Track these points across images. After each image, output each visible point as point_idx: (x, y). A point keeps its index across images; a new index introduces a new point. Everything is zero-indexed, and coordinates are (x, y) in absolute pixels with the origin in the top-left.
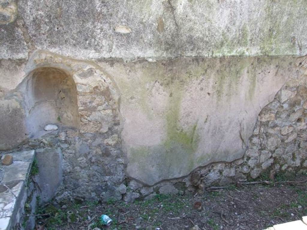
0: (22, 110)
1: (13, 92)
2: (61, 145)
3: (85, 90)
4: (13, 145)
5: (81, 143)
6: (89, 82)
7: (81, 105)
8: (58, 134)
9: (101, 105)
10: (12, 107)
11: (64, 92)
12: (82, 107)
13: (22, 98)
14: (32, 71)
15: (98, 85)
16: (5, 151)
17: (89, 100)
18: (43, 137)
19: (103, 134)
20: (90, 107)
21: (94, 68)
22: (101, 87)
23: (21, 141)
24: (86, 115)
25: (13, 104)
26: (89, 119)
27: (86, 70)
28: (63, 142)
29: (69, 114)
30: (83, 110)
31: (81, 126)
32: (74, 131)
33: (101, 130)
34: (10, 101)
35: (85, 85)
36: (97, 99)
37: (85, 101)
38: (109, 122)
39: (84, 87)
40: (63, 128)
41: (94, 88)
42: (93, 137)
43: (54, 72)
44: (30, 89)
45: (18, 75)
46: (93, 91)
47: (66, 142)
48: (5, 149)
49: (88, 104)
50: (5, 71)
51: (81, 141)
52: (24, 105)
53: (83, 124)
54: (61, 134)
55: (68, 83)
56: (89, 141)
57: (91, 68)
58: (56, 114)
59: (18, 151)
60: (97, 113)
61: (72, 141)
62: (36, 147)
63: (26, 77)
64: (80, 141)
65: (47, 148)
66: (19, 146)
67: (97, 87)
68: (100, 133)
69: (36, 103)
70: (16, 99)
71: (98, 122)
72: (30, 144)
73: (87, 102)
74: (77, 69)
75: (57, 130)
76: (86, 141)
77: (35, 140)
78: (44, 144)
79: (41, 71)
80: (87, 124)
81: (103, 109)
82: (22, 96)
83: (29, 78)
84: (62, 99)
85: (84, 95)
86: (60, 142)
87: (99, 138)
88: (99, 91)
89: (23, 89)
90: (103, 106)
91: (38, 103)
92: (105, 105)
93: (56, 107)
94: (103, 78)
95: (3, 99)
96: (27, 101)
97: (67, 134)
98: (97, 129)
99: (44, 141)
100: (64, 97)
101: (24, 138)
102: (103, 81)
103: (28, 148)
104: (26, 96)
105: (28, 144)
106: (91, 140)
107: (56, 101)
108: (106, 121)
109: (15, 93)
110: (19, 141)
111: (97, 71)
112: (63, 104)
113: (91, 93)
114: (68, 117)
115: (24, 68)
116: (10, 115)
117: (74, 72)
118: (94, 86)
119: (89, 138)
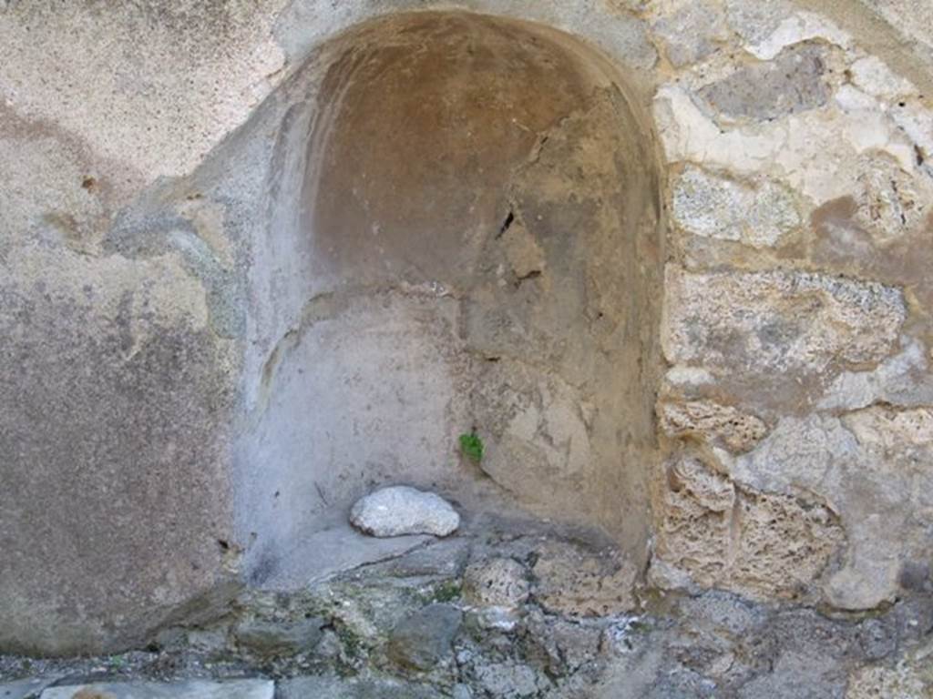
0: (220, 343)
1: (173, 198)
2: (480, 670)
3: (743, 225)
4: (119, 619)
5: (647, 672)
6: (787, 161)
7: (689, 353)
8: (460, 573)
9: (867, 363)
10: (149, 317)
11: (542, 230)
12: (695, 363)
13: (230, 247)
14: (333, 41)
15: (857, 191)
16: (54, 658)
17: (762, 313)
18: (346, 580)
19: (852, 616)
20: (768, 370)
21: (844, 38)
22: (879, 205)
23: (177, 598)
24: (722, 440)
25: (160, 292)
26: (742, 472)
27: (765, 51)
28: (501, 641)
29: (563, 419)
30: (700, 394)
31: (668, 527)
32: (591, 563)
33: (837, 582)
34: (143, 264)
35: (749, 183)
36: (835, 310)
37: (727, 321)
38: (910, 523)
39: (733, 195)
40: (501, 533)
41: (820, 214)
42: (760, 634)
43: (482, 59)
44: (291, 181)
45: (226, 63)
46: (811, 237)
47: (521, 644)
48: (54, 644)
49: (755, 343)
50: (132, 27)
51: (653, 658)
52: (241, 307)
53: (687, 507)
54: (490, 575)
55: (578, 158)
56: (720, 666)
57: (814, 42)
58: (448, 410)
59: (151, 671)
60: (816, 433)
61: (575, 643)
62: (286, 662)
63: (283, 86)
64: (641, 655)
65: (368, 674)
66: (162, 637)
67: (842, 209)
68: (824, 610)
69: (316, 299)
70: (187, 255)
71: (820, 512)
72: (246, 625)
73: (745, 325)
74: (691, 47)
75: (453, 534)
76: (696, 660)
77: (283, 600)
78: (351, 641)
79: (394, 42)
80: (720, 514)
81: (879, 403)
82: (235, 237)
83: (297, 94)
84: (516, 283)
85: (726, 269)
86: (478, 640)
87: (811, 648)
88: (862, 245)
89: (248, 180)
90: (881, 372)
91: (328, 303)
92: (897, 366)
93: (459, 343)
94: (912, 129)
95: (94, 245)
96: (259, 275)
97: (531, 578)
98: (803, 573)
99: (350, 613)
100: (535, 274)
101: (208, 578)
102: (908, 160)
103: (225, 655)
104: (259, 236)
105: (225, 626)
106: (739, 653)
107: (465, 301)
108: (891, 510)
109: (184, 208)
110: (168, 596)
111: (861, 69)
112: (517, 329)
113: (789, 250)
114: (549, 439)
115: (282, 13)
116: (129, 377)
117: (663, 71)
118: (817, 203)
119: (723, 641)
